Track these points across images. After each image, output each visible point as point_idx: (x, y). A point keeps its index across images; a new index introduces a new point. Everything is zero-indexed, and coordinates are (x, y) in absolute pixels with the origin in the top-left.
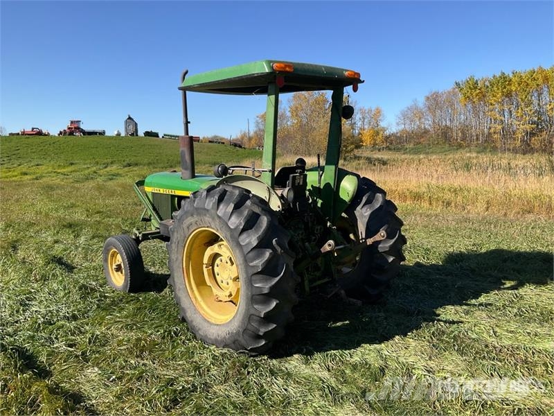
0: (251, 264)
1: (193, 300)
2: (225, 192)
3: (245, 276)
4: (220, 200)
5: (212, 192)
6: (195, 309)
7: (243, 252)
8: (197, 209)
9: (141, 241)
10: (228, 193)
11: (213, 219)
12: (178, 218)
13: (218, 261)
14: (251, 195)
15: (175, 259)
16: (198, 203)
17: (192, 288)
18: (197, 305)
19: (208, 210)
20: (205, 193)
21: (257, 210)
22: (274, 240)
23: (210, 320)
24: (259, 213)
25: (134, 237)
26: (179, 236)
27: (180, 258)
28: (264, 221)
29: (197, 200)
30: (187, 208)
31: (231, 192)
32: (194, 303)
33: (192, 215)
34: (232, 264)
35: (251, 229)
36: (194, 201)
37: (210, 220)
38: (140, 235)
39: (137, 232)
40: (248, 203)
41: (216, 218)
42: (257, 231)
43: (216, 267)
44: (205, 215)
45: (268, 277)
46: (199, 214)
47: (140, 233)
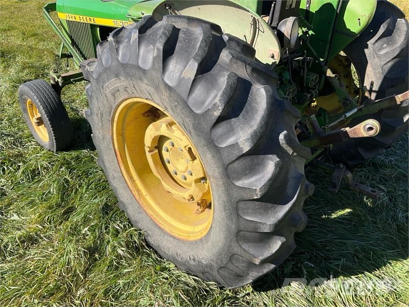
0: (239, 183)
1: (135, 193)
2: (175, 32)
3: (224, 197)
4: (168, 52)
5: (149, 32)
6: (140, 207)
7: (220, 159)
8: (124, 66)
9: (61, 88)
10: (181, 35)
11: (157, 88)
12: (95, 76)
13: (166, 145)
14: (226, 38)
15: (101, 137)
16: (124, 55)
17: (131, 178)
18: (141, 201)
19: (144, 71)
20: (135, 35)
21: (244, 72)
22: (281, 137)
23: (161, 226)
24: (248, 78)
25: (52, 82)
26: (100, 105)
27: (108, 136)
28: (261, 96)
29: (121, 47)
30: (107, 61)
31: (188, 33)
32: (137, 197)
33: (117, 76)
34: (194, 158)
35: (237, 115)
36: (117, 50)
37: (152, 90)
38: (59, 80)
39: (55, 76)
40: (225, 56)
41: (162, 87)
42: (248, 120)
43: (164, 152)
44: (141, 79)
45: (270, 205)
46: (128, 76)
47: (58, 78)
